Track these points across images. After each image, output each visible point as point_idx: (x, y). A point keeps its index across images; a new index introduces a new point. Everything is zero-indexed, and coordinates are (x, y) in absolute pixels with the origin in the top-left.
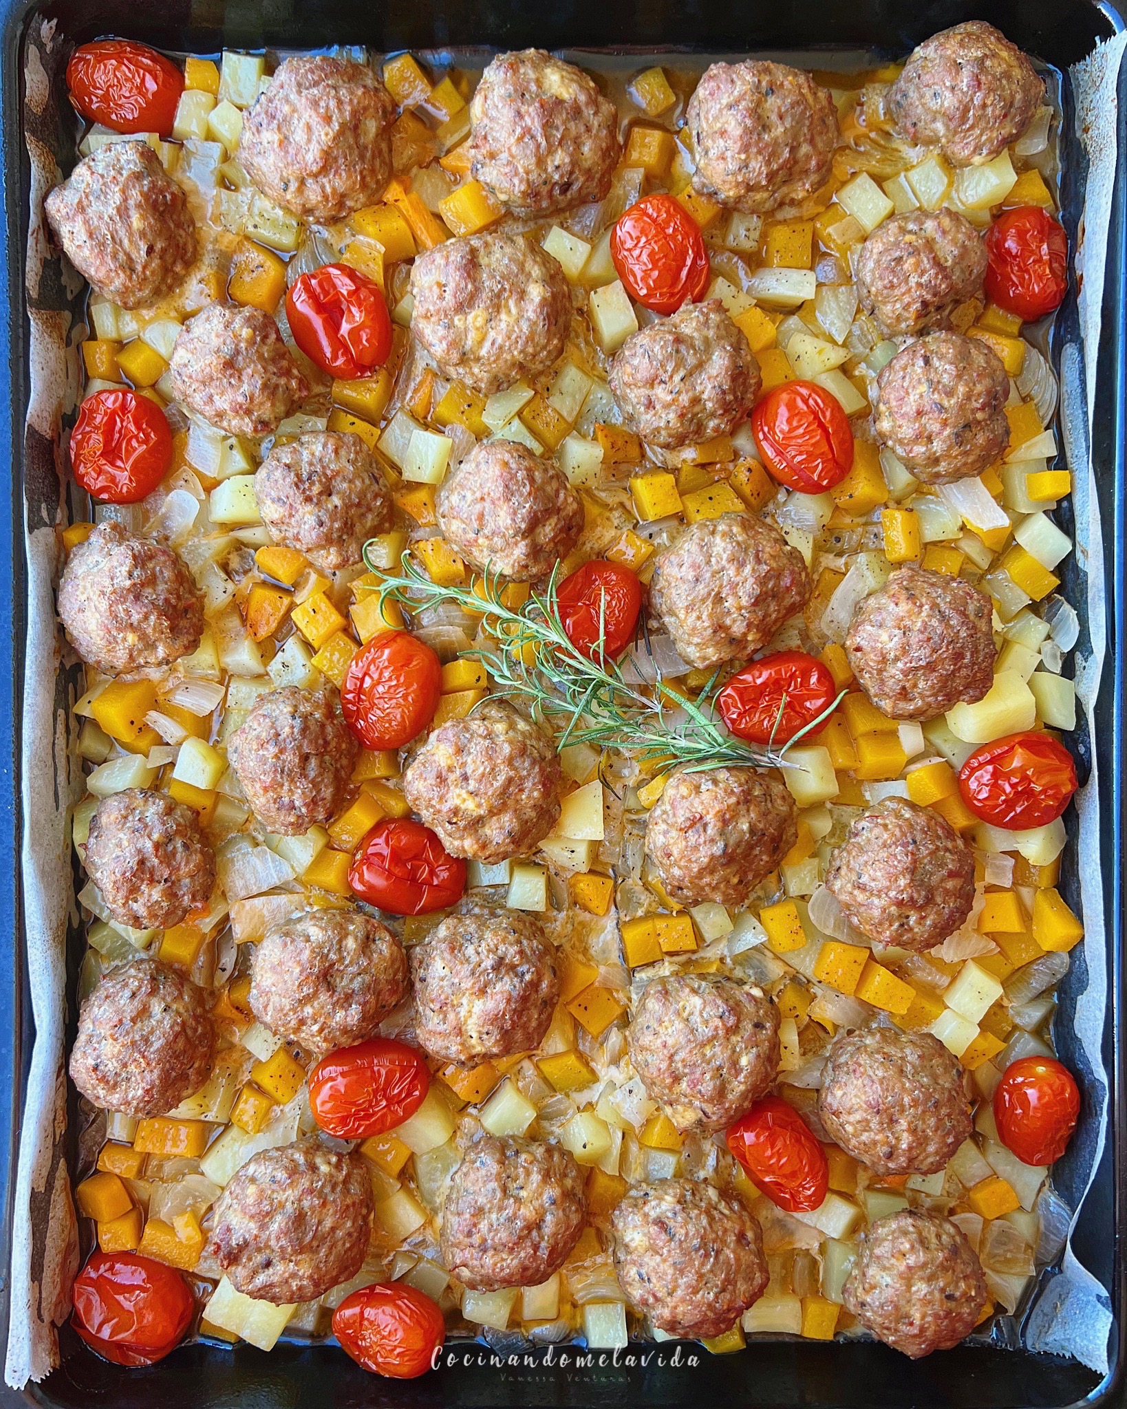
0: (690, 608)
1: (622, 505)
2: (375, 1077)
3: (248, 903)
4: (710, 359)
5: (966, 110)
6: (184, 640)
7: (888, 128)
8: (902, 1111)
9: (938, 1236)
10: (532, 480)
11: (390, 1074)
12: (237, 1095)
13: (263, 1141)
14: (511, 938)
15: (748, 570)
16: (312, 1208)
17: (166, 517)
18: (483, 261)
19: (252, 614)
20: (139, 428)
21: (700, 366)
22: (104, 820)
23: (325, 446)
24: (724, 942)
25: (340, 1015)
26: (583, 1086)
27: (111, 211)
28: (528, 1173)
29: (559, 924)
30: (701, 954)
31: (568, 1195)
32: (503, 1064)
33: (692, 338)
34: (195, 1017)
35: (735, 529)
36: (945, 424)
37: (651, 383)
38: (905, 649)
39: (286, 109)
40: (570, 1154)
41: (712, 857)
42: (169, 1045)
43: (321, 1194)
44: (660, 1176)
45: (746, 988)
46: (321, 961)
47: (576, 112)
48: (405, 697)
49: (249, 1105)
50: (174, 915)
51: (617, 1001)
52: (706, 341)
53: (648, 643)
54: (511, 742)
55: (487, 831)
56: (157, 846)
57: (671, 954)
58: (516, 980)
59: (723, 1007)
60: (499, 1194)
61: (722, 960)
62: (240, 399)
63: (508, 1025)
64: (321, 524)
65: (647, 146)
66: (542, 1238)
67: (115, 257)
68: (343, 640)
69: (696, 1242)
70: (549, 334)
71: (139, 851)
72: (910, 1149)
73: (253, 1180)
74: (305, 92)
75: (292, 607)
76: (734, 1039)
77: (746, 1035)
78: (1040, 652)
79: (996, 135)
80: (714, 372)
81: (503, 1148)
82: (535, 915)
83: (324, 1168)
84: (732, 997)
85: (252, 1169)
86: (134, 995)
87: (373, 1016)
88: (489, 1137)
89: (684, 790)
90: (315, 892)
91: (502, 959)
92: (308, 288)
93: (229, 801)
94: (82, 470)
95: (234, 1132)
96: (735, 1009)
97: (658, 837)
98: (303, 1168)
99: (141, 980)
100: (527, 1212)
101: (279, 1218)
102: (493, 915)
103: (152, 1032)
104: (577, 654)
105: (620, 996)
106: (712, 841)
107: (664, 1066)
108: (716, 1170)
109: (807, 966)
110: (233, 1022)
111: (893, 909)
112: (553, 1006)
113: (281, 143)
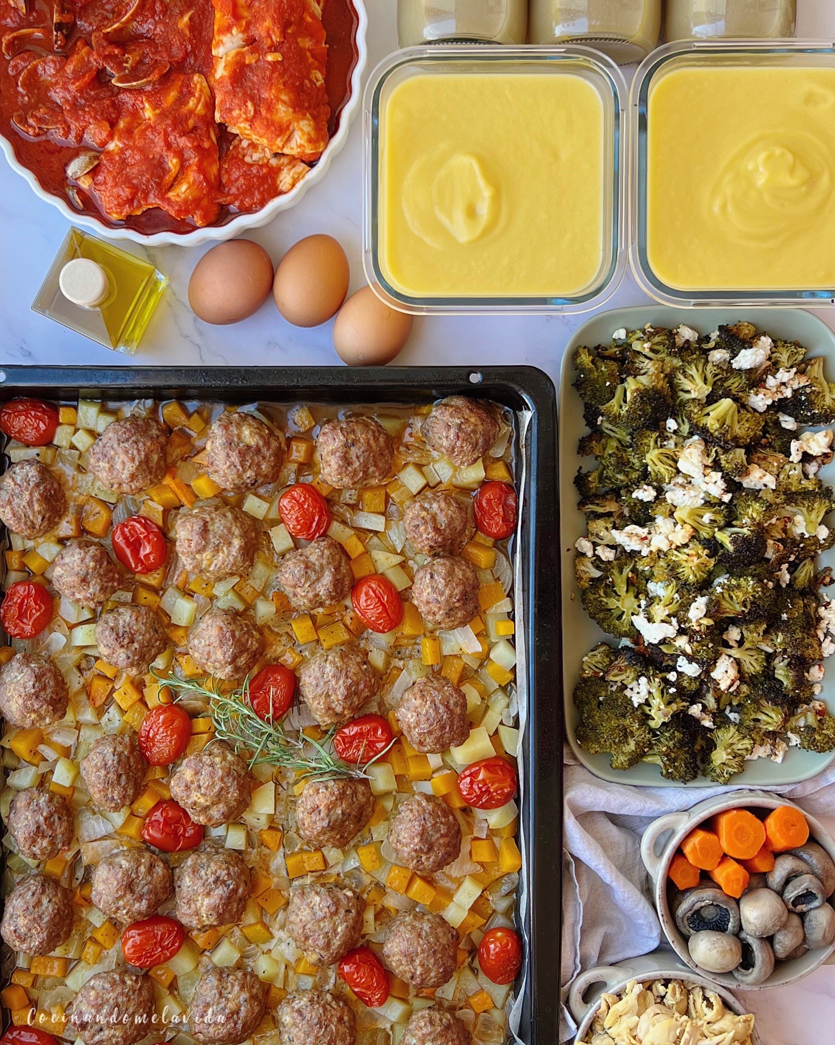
0: (314, 698)
1: (287, 633)
2: (155, 936)
3: (90, 845)
4: (323, 576)
5: (453, 448)
6: (59, 714)
7: (424, 439)
8: (417, 955)
9: (441, 1020)
10: (233, 636)
11: (163, 934)
12: (84, 945)
13: (98, 969)
14: (224, 866)
15: (341, 682)
16: (123, 1002)
17: (49, 645)
18: (211, 528)
19: (92, 694)
20: (36, 603)
21: (318, 579)
22: (18, 805)
23: (131, 617)
24: (340, 865)
25: (137, 905)
26: (266, 941)
27: (24, 503)
28: (233, 986)
29: (253, 856)
30: (328, 871)
31: (253, 997)
32: (222, 929)
33: (314, 564)
34: (64, 905)
35: (337, 660)
36: (440, 608)
37: (295, 586)
38: (418, 723)
39: (112, 453)
40: (257, 976)
41: (323, 827)
42: (52, 920)
43: (127, 995)
44: (303, 988)
45: (345, 891)
46: (128, 878)
47: (258, 451)
48: (170, 742)
49: (90, 949)
50: (53, 853)
51: (283, 897)
52: (322, 566)
53: (299, 709)
54: (222, 769)
55: (211, 812)
56: (46, 819)
57: (312, 872)
58: (225, 889)
59: (330, 902)
60: (217, 996)
61: (338, 875)
62: (89, 595)
63: (221, 911)
64: (128, 658)
65: (298, 452)
66: (239, 1018)
67: (25, 523)
68: (139, 706)
69: (316, 1021)
70: (244, 561)
71: (37, 822)
72: (421, 974)
73: (93, 988)
74: (122, 445)
75: (113, 690)
76: (335, 918)
77: (341, 916)
78: (501, 714)
79: (471, 458)
80: (325, 583)
81: (221, 973)
82: (240, 852)
83: (129, 982)
84: (336, 896)
85: (92, 983)
86: (33, 894)
87: (155, 904)
88: (215, 967)
89: (311, 792)
90: (125, 838)
91: (218, 877)
92: (123, 533)
93: (81, 791)
94: (6, 625)
95: (83, 964)
96: (337, 903)
97: (300, 814)
98: (118, 982)
99: (37, 886)
100: (231, 1006)
101: (106, 1007)
102: (217, 853)
103: (43, 913)
104: (258, 720)
105: (285, 893)
106: (323, 819)
107: (300, 931)
108: (335, 985)
109: (383, 878)
110: (82, 906)
111: (413, 853)
112: (246, 900)
113: (110, 469)
